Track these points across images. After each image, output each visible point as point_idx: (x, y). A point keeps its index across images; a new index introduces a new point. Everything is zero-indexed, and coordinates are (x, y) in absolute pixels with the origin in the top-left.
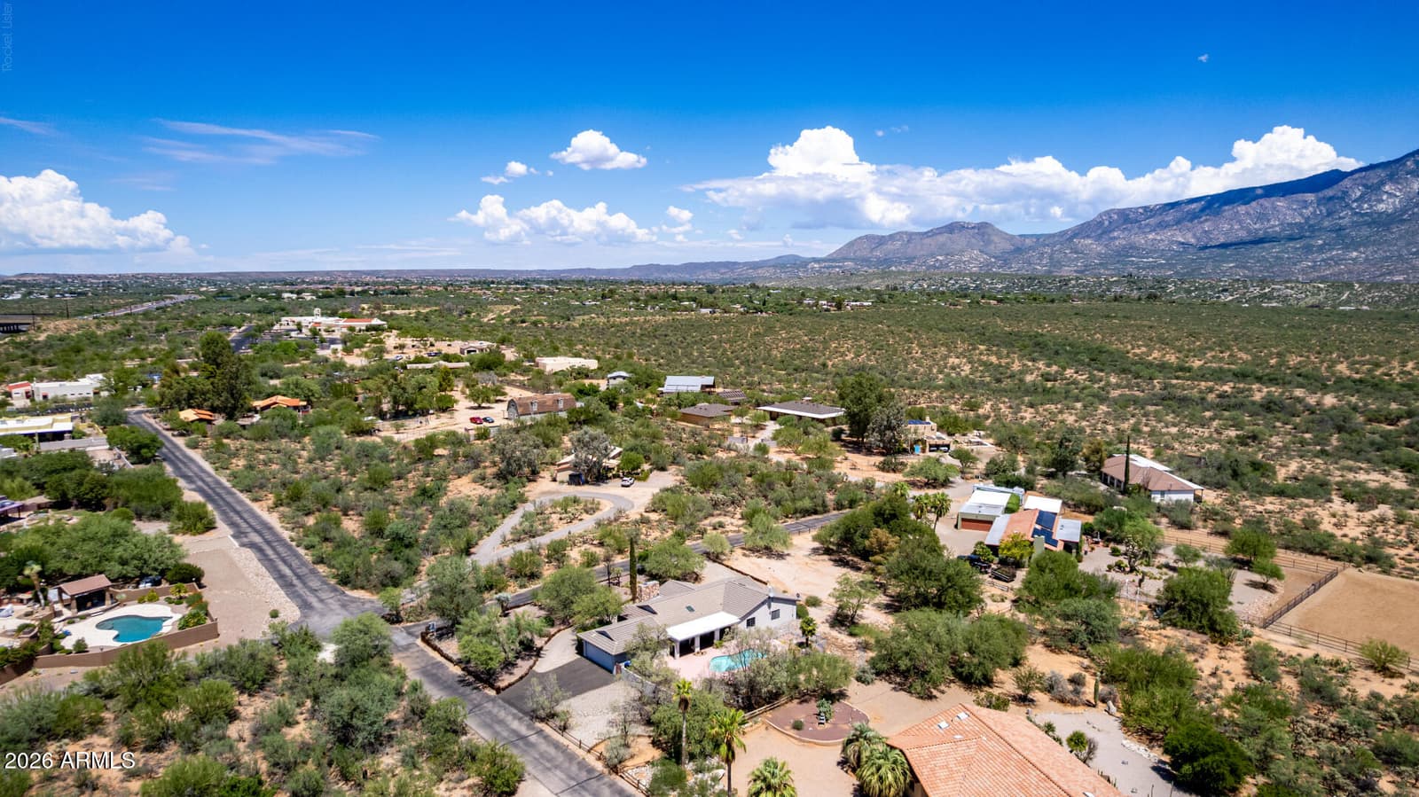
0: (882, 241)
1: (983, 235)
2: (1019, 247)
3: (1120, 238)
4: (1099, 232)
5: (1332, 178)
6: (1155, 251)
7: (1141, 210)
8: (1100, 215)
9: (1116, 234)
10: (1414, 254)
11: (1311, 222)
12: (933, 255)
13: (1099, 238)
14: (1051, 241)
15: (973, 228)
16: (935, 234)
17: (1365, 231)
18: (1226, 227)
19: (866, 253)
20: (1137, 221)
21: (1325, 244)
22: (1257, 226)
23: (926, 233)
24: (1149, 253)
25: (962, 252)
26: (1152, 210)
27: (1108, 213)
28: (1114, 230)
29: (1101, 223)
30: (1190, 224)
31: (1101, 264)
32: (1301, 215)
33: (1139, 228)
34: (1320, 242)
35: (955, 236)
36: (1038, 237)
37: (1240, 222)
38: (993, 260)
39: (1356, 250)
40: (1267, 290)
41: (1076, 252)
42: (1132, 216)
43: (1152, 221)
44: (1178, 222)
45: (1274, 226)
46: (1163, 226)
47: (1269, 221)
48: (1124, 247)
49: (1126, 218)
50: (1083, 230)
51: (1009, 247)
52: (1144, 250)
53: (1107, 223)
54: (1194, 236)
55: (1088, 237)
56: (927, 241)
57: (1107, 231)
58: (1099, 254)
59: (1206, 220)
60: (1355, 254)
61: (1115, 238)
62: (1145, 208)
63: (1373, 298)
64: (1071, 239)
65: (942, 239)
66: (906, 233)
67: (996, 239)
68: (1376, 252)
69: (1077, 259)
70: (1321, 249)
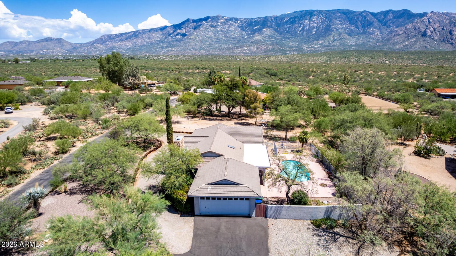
0: (16, 44)
1: (60, 42)
2: (75, 47)
3: (109, 44)
4: (102, 42)
5: (165, 28)
6: (121, 48)
7: (114, 35)
8: (101, 37)
9: (107, 43)
10: (187, 49)
11: (162, 40)
12: (41, 50)
13: (102, 44)
14: (86, 45)
15: (56, 40)
16: (40, 42)
17: (175, 43)
18: (140, 41)
19: (10, 48)
20: (113, 39)
21: (166, 46)
22: (148, 41)
23: (37, 41)
24: (119, 49)
25: (53, 49)
26: (117, 35)
27: (104, 36)
28: (106, 42)
29: (102, 39)
30: (130, 40)
31: (105, 52)
32: (159, 38)
33: (115, 41)
34: (165, 46)
35: (49, 43)
36: (81, 44)
37: (144, 39)
38: (66, 51)
39: (174, 48)
40: (159, 57)
41: (96, 49)
42: (112, 37)
43: (119, 39)
44: (126, 39)
45: (153, 41)
46: (121, 40)
47: (151, 39)
48: (111, 47)
49: (110, 38)
50: (97, 41)
51: (71, 47)
52: (117, 48)
53: (104, 39)
54: (132, 43)
55: (99, 44)
56: (37, 44)
57: (104, 42)
58: (104, 49)
59: (134, 39)
60: (174, 49)
61: (107, 44)
62: (116, 35)
63: (185, 59)
64: (94, 43)
65: (44, 43)
66: (27, 41)
67: (65, 44)
68: (178, 48)
69: (96, 51)
70: (166, 48)
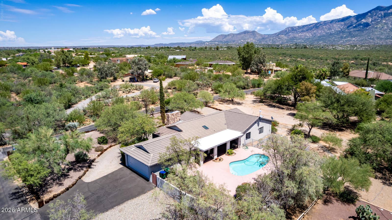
0: (225, 36)
1: (254, 34)
2: (264, 38)
3: (291, 35)
4: (286, 33)
5: (349, 18)
6: (301, 39)
7: (297, 27)
8: (286, 29)
9: (290, 34)
10: (369, 39)
11: (343, 30)
12: (240, 40)
13: (285, 35)
14: (272, 36)
15: (251, 32)
16: (240, 34)
17: (357, 33)
18: (320, 32)
19: (221, 40)
20: (296, 30)
21: (346, 36)
22: (328, 31)
23: (238, 34)
24: (299, 39)
25: (248, 39)
26: (300, 27)
27: (288, 28)
28: (290, 33)
29: (286, 31)
30: (310, 31)
31: (286, 42)
32: (340, 28)
33: (296, 32)
34: (345, 36)
35: (246, 35)
36: (269, 35)
37: (324, 30)
38: (257, 41)
39: (354, 38)
40: (334, 47)
41: (279, 39)
42: (295, 29)
43: (300, 30)
44: (307, 31)
45: (333, 31)
46: (303, 31)
47: (331, 30)
48: (292, 37)
49: (293, 29)
50: (281, 33)
51: (261, 38)
52: (298, 38)
53: (288, 31)
54: (311, 34)
55: (283, 35)
56: (238, 36)
57: (288, 33)
58: (286, 39)
59: (315, 30)
60: (354, 39)
61: (290, 35)
62: (298, 27)
63: (363, 49)
64: (279, 34)
65: (242, 35)
66: (232, 34)
67: (257, 35)
68: (359, 38)
69: (280, 41)
70: (345, 38)
